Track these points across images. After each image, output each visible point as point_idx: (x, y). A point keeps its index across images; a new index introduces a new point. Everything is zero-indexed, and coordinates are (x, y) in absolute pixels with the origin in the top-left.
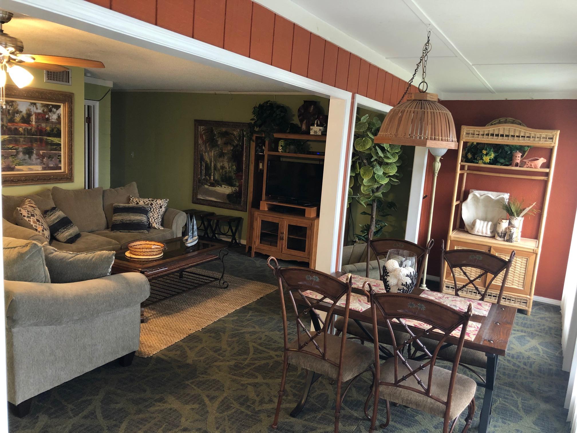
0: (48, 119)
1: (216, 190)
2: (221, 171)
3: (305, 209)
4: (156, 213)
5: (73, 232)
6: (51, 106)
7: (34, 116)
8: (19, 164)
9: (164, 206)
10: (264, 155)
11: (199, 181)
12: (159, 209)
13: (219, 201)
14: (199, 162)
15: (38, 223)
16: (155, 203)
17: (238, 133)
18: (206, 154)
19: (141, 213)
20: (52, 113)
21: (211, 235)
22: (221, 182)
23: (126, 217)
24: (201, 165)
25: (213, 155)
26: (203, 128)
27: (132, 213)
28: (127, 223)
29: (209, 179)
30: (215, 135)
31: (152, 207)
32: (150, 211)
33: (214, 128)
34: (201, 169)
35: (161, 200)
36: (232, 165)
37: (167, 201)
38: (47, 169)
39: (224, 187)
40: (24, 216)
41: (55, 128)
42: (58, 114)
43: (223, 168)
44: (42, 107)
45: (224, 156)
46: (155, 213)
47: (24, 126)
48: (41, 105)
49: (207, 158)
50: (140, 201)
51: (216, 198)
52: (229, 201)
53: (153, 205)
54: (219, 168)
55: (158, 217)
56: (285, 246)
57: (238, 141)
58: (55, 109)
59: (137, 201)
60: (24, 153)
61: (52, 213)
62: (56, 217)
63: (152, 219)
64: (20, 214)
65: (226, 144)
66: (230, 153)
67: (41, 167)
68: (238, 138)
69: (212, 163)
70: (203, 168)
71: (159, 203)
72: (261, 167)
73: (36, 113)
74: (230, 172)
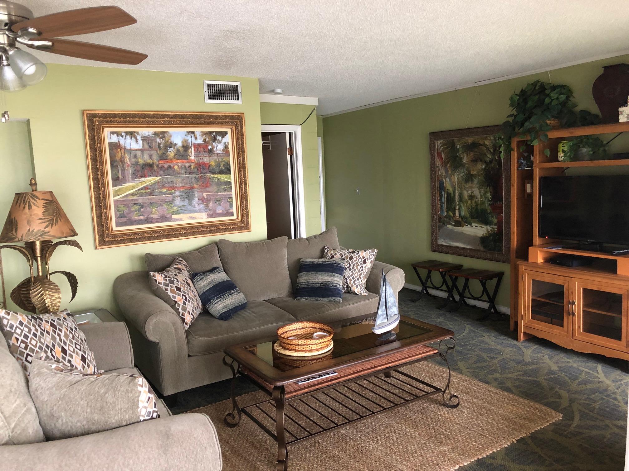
0: (211, 151)
1: (464, 232)
2: (469, 202)
3: (616, 260)
4: (357, 271)
5: (231, 302)
6: (214, 134)
7: (193, 148)
8: (177, 213)
9: (369, 261)
10: (532, 171)
11: (440, 218)
12: (361, 264)
13: (468, 247)
14: (439, 193)
15: (177, 292)
16: (356, 255)
17: (492, 142)
18: (448, 179)
19: (333, 272)
20: (216, 142)
21: (457, 298)
22: (470, 219)
23: (313, 279)
24: (441, 197)
25: (456, 180)
26: (441, 143)
27: (320, 271)
28: (313, 287)
29: (452, 216)
30: (458, 150)
31: (352, 262)
32: (348, 268)
33: (456, 141)
34: (441, 203)
35: (365, 251)
36: (486, 193)
37: (374, 253)
38: (214, 216)
39: (476, 226)
40: (159, 283)
41: (221, 162)
42: (225, 143)
43: (471, 197)
44: (203, 135)
45: (472, 181)
46: (355, 270)
47: (180, 163)
48: (202, 133)
49: (448, 186)
50: (335, 254)
51: (464, 243)
52: (484, 247)
53: (353, 258)
54: (467, 198)
55: (360, 277)
56: (579, 327)
57: (493, 154)
58: (220, 136)
59: (332, 254)
60: (183, 199)
61: (203, 276)
62: (208, 281)
63: (351, 280)
64: (155, 281)
65: (474, 161)
66: (481, 174)
67: (206, 214)
68: (492, 151)
69: (457, 191)
70: (444, 200)
71: (361, 256)
72: (529, 190)
73: (194, 145)
74: (483, 203)
